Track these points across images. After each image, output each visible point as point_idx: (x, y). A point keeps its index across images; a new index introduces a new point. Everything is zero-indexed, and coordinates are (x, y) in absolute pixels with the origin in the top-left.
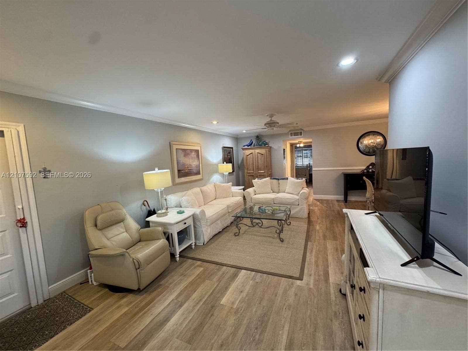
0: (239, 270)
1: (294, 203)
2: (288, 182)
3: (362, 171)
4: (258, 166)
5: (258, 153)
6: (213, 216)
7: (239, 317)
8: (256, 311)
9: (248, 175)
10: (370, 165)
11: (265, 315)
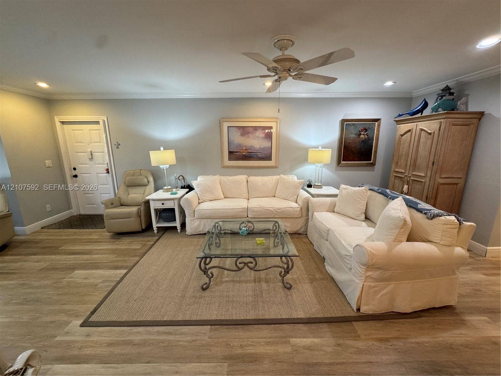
4: (415, 161)
5: (422, 130)
9: (395, 176)
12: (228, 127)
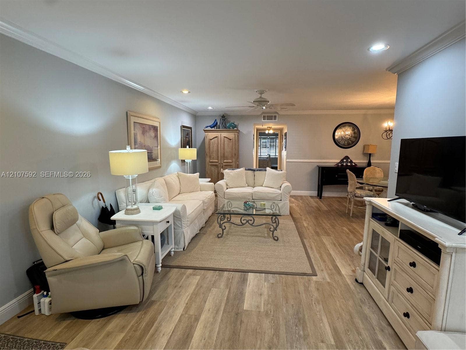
0: (245, 273)
1: (276, 198)
2: (267, 173)
3: (336, 165)
4: (224, 154)
5: (225, 137)
6: (193, 214)
7: (272, 319)
8: (287, 311)
9: (211, 165)
10: (344, 158)
11: (298, 313)
12: (134, 122)
